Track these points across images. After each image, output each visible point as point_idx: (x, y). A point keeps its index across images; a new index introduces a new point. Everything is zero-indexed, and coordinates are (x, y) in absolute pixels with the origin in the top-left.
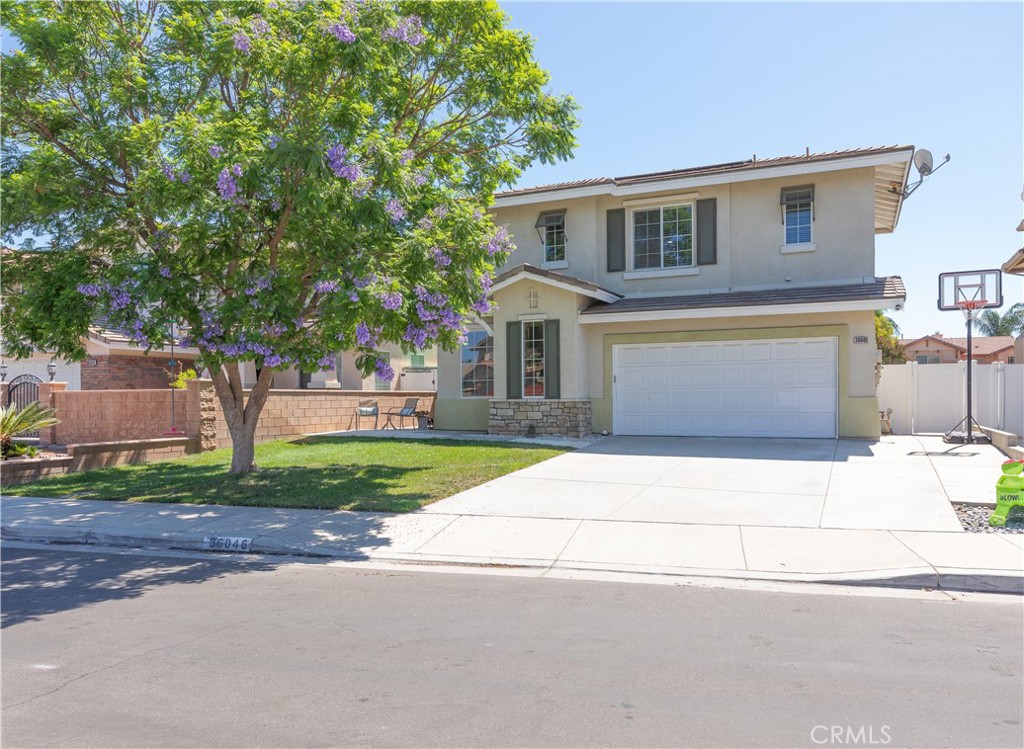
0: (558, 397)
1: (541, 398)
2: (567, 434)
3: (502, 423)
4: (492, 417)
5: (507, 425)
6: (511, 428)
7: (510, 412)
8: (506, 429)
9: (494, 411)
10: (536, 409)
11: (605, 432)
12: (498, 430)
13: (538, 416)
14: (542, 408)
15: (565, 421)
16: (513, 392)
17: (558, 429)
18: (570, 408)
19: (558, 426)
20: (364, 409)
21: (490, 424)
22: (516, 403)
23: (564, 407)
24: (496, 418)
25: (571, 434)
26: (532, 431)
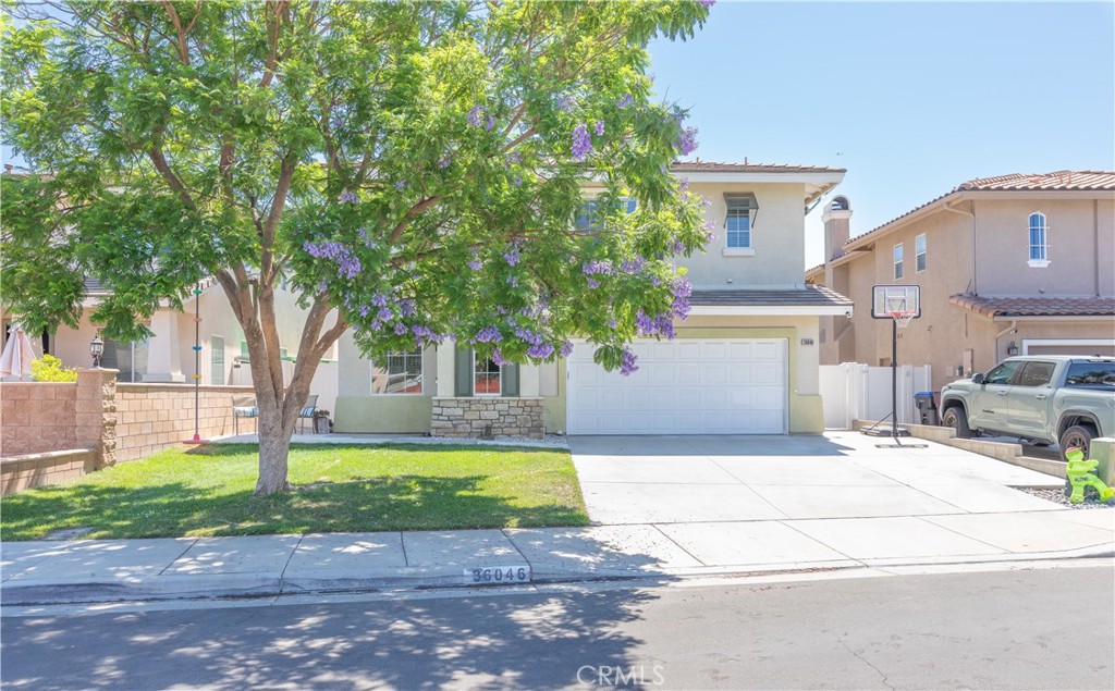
0: (517, 393)
1: (497, 396)
2: (528, 435)
3: (449, 424)
4: (436, 417)
5: (455, 426)
6: (460, 429)
7: (459, 412)
8: (455, 431)
9: (438, 411)
10: (492, 407)
11: (560, 432)
12: (445, 432)
13: (495, 415)
14: (499, 407)
15: (526, 421)
16: (462, 389)
17: (518, 429)
18: (531, 407)
19: (517, 426)
20: (241, 409)
21: (433, 425)
22: (466, 401)
23: (525, 405)
24: (441, 418)
25: (533, 434)
26: (488, 433)
